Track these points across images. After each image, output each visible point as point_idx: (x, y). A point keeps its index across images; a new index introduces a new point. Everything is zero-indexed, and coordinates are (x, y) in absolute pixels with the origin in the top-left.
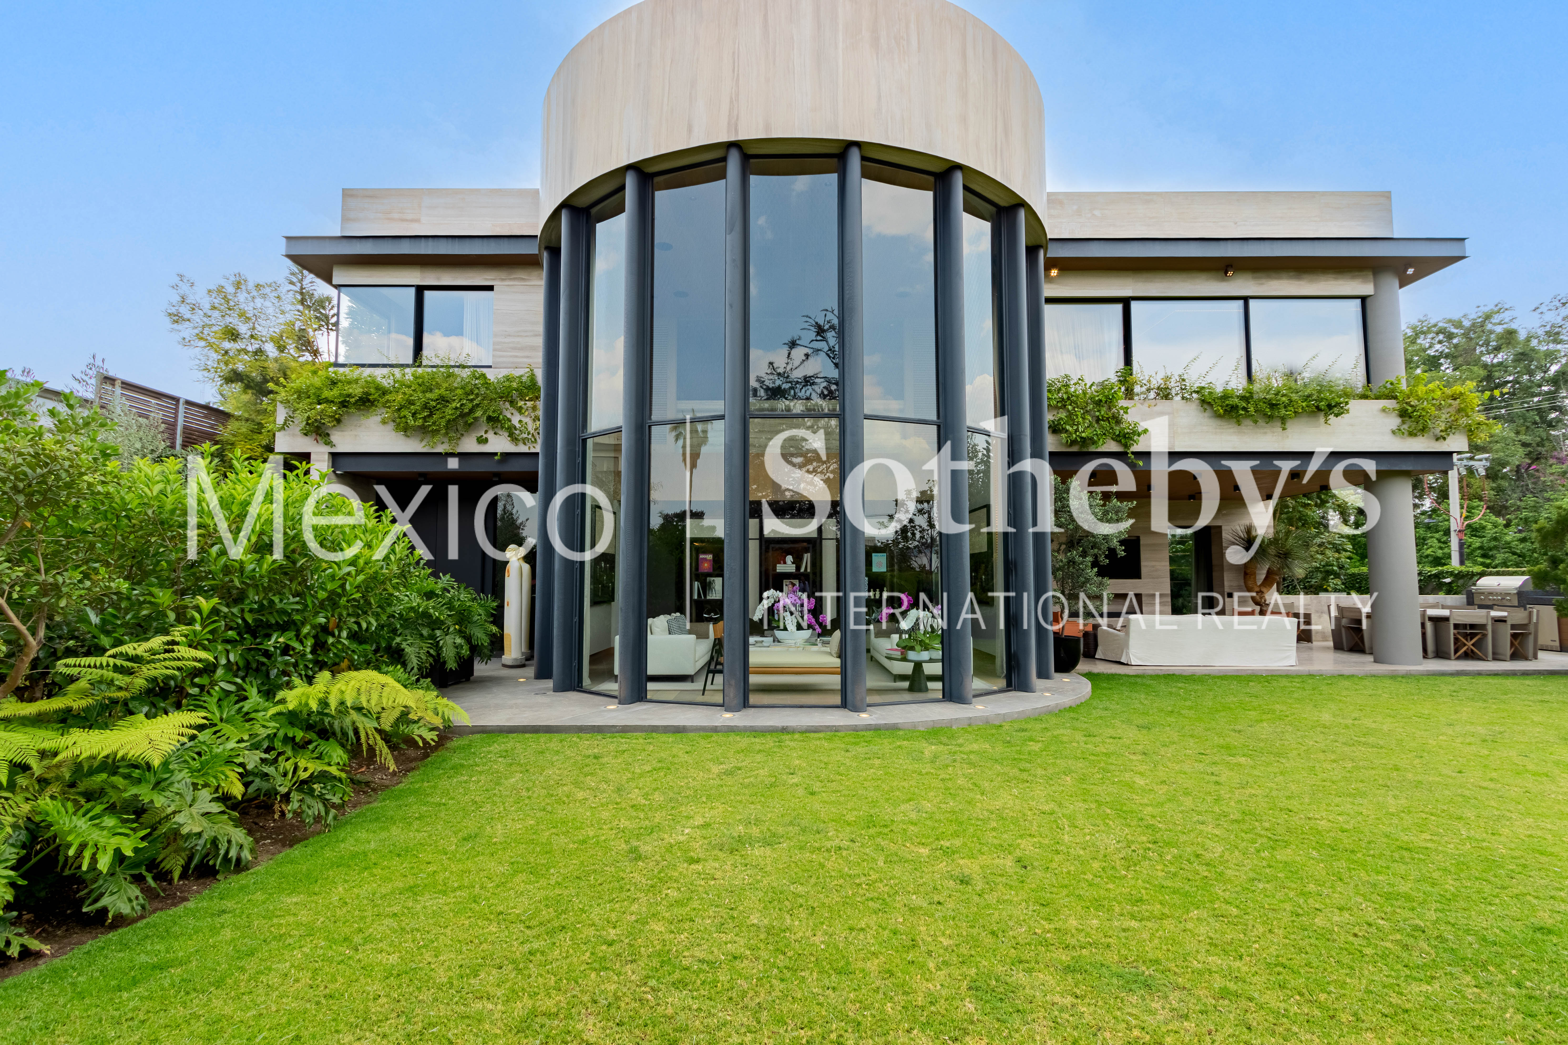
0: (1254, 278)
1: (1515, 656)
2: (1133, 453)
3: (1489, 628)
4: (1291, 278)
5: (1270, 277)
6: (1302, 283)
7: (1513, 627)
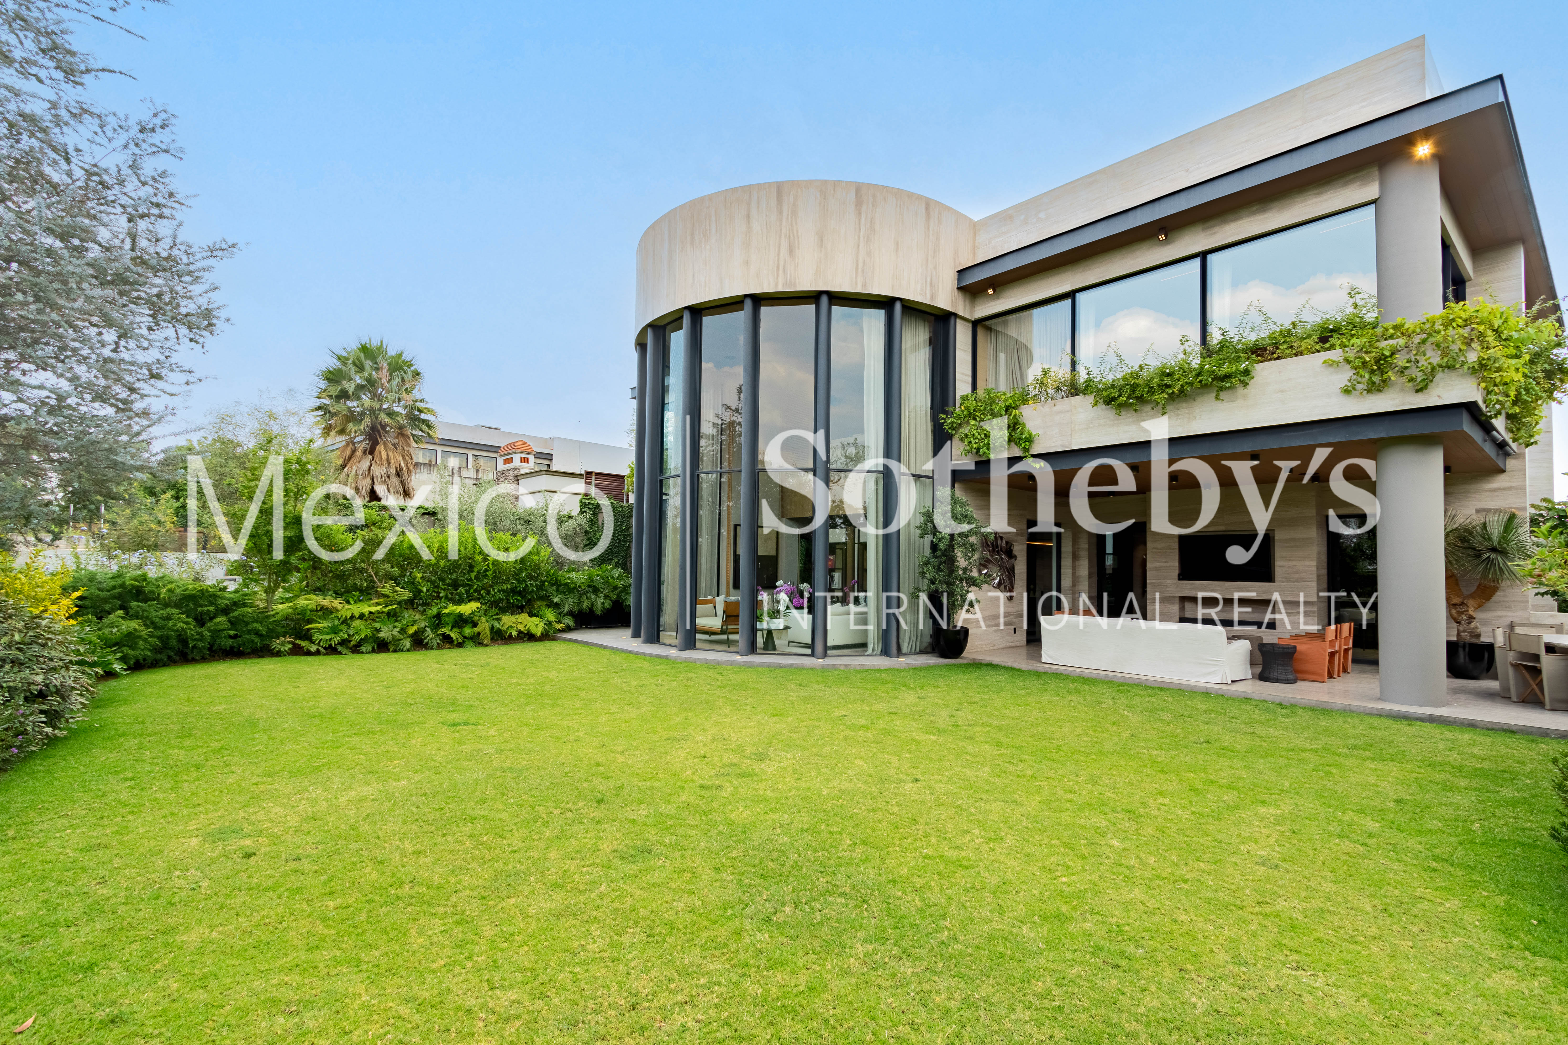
0: (1204, 229)
2: (1032, 456)
4: (1253, 214)
5: (1225, 222)
6: (1268, 215)
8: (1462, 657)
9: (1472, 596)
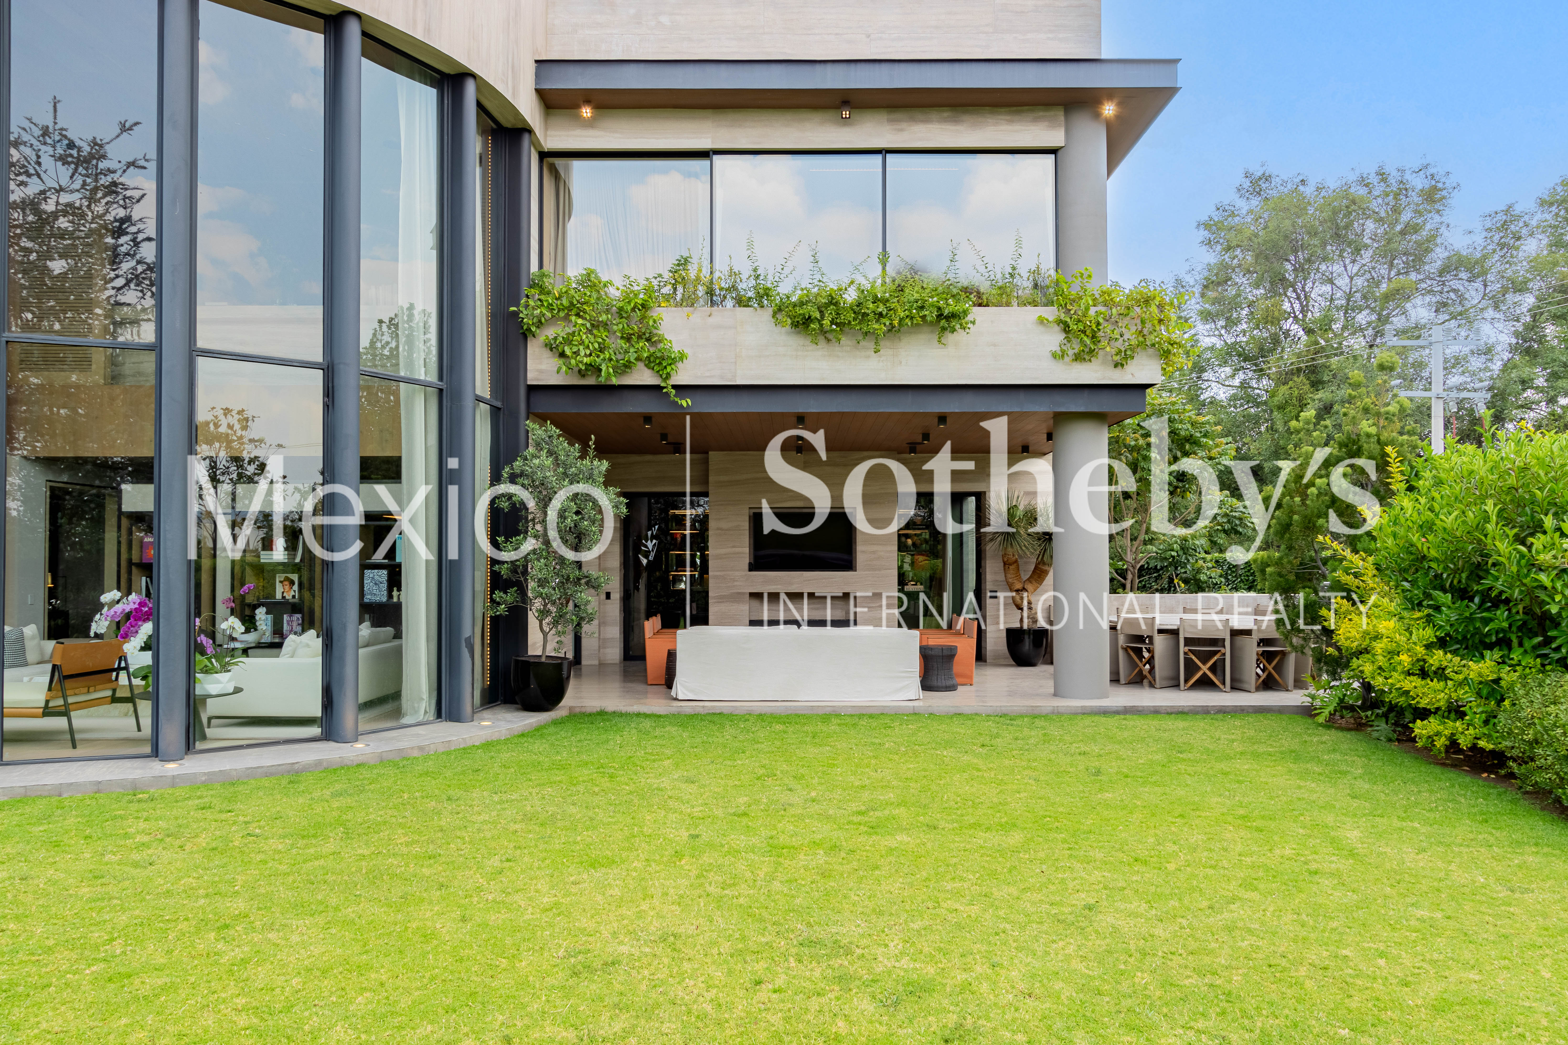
0: (890, 121)
1: (1268, 684)
2: (674, 387)
3: (1228, 643)
4: (945, 120)
5: (913, 120)
6: (960, 128)
7: (1263, 642)
8: (1027, 645)
9: (1029, 580)
